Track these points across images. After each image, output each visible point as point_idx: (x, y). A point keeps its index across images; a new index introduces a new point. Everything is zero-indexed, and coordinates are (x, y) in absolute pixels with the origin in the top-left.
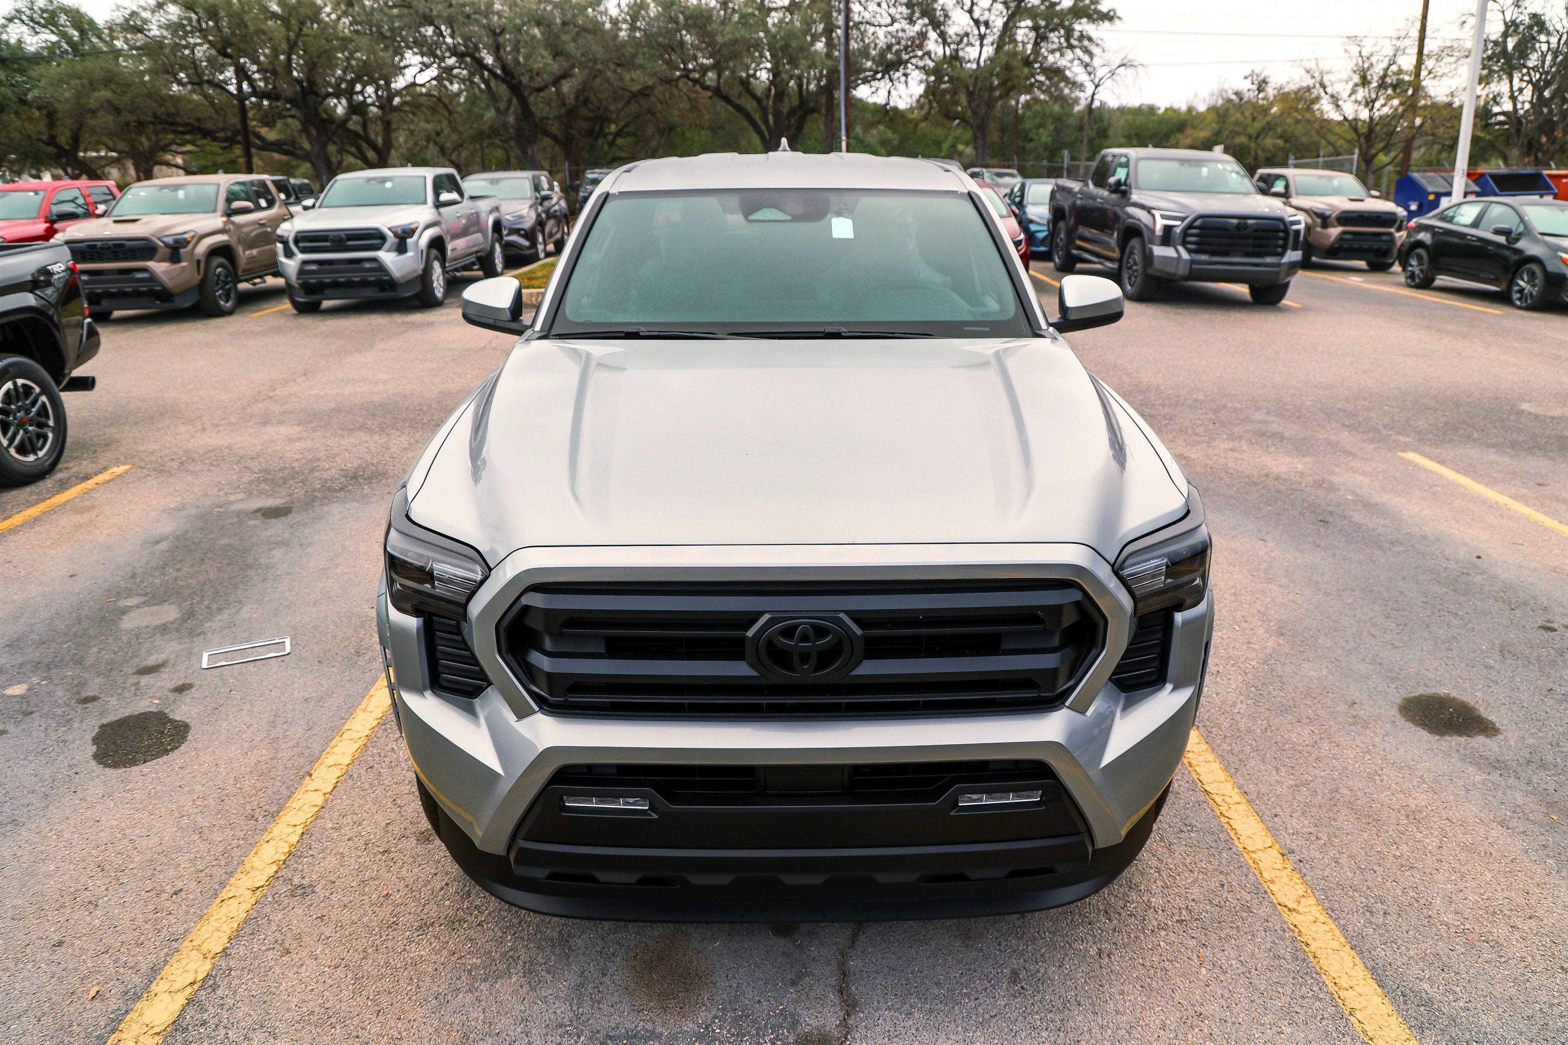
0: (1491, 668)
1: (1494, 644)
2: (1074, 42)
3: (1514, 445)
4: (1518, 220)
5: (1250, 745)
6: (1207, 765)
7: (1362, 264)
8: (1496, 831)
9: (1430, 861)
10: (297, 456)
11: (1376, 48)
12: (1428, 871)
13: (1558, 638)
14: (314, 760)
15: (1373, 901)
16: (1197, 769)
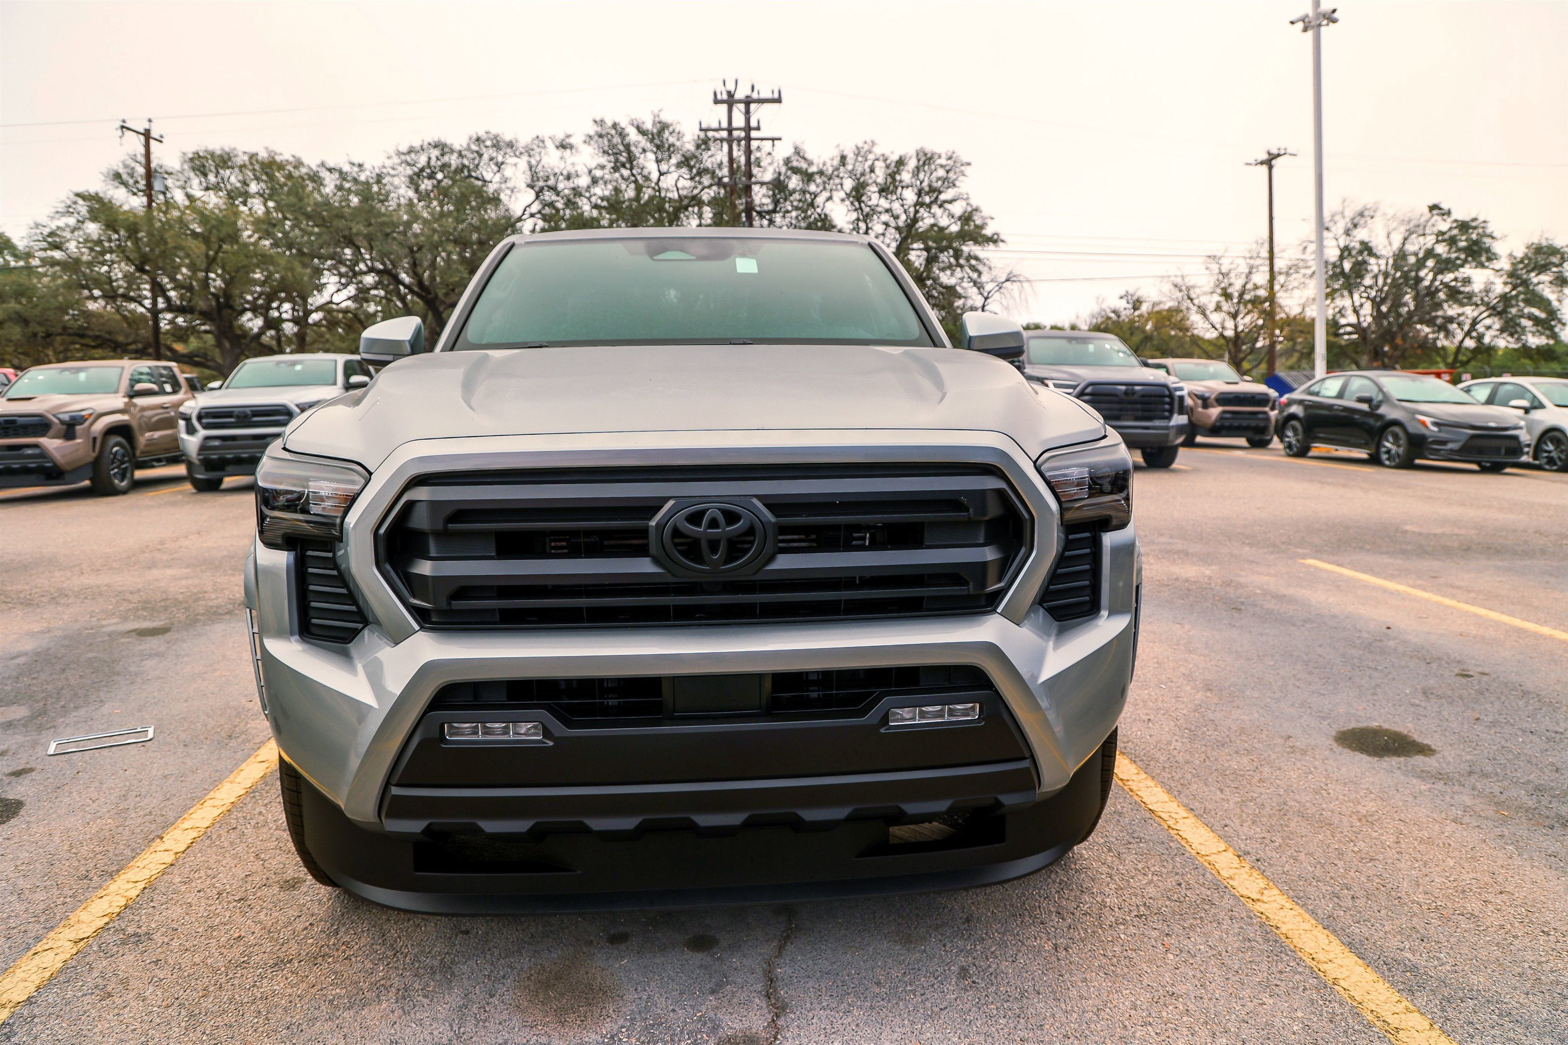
0: (1418, 706)
1: (1416, 689)
2: (962, 261)
3: (1404, 552)
4: (1376, 389)
5: (1190, 772)
6: (1149, 790)
7: (1242, 442)
8: (1450, 827)
9: (1391, 853)
10: (181, 591)
11: (1233, 266)
12: (1389, 861)
13: (1475, 682)
14: (167, 825)
15: (1338, 888)
16: (1139, 793)
